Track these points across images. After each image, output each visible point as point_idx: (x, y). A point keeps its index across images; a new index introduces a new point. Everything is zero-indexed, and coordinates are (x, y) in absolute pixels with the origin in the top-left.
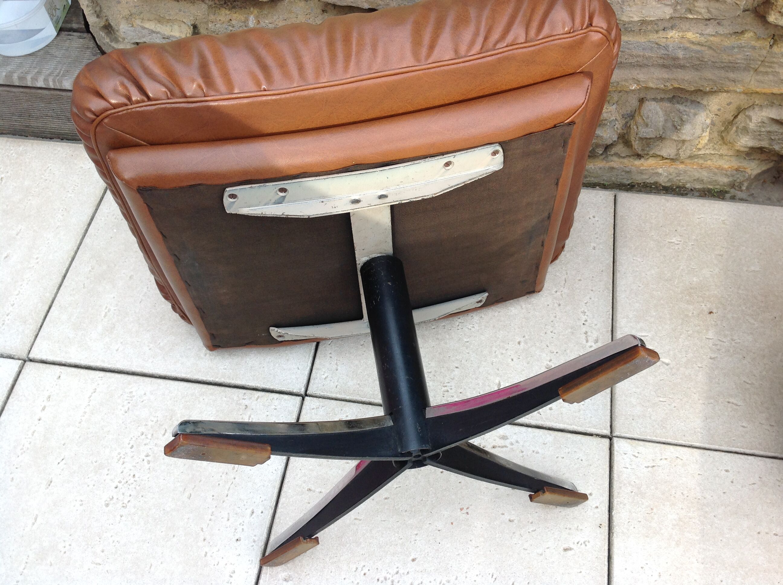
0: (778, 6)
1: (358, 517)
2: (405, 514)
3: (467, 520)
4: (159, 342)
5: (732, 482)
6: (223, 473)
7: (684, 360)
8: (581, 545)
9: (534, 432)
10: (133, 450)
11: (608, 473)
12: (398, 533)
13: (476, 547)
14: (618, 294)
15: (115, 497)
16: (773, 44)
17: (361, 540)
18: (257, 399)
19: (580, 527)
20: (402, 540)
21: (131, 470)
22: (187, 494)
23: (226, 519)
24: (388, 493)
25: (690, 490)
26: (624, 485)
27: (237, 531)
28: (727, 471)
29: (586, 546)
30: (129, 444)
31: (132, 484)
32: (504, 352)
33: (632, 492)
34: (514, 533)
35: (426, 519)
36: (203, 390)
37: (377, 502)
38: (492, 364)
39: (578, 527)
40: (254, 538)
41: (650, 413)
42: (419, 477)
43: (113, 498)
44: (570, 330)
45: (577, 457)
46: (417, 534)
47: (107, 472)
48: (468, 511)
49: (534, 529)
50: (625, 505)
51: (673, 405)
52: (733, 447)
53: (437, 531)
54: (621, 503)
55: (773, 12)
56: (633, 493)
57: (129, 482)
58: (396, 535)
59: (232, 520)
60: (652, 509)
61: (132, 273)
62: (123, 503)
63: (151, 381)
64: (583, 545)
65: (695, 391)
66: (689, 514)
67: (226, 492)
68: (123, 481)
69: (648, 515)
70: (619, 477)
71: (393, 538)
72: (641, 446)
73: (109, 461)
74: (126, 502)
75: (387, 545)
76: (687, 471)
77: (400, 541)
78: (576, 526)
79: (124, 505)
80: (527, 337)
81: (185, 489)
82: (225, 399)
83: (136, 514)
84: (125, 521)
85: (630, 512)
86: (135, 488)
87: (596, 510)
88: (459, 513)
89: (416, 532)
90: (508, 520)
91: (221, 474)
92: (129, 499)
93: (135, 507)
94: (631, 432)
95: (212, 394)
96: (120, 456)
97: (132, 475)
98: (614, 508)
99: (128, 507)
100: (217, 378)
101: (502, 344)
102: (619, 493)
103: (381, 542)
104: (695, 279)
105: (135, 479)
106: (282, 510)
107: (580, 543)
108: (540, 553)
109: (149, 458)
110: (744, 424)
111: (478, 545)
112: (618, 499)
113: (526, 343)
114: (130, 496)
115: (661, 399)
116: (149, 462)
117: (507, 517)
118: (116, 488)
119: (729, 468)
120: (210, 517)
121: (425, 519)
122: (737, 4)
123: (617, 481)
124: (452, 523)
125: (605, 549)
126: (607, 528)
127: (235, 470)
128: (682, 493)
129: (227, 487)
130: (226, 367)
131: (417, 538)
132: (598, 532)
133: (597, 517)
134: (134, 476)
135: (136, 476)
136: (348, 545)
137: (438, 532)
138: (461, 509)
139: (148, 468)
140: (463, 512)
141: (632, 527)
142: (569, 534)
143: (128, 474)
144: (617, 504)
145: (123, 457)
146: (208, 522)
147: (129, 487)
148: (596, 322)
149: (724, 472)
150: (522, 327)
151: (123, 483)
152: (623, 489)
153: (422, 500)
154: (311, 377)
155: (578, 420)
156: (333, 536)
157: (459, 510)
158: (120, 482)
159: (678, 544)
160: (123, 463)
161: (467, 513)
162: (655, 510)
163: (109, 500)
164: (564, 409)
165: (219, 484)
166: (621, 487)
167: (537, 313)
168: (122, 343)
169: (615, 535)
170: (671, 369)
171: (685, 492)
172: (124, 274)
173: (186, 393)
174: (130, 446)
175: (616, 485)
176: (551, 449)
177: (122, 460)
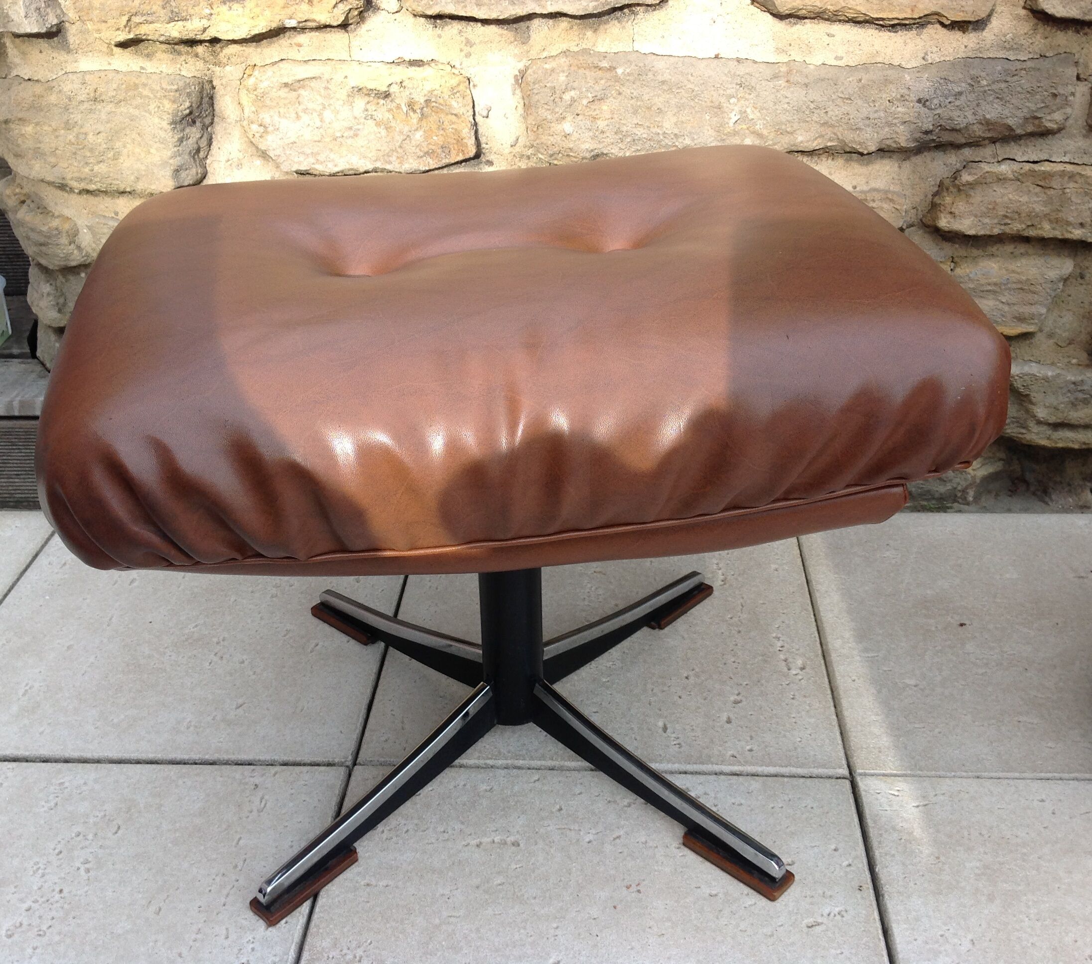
0: (947, 205)
1: (454, 914)
2: (533, 901)
3: (640, 900)
4: (111, 718)
5: (1053, 813)
6: (217, 875)
7: (939, 678)
8: (835, 916)
9: (730, 780)
10: (60, 856)
11: (856, 820)
12: (525, 928)
13: (660, 936)
14: (822, 614)
15: (25, 923)
16: (955, 267)
17: (461, 944)
18: (274, 775)
19: (828, 893)
20: (532, 938)
21: (56, 883)
22: (153, 908)
23: (223, 937)
24: (502, 877)
25: (991, 828)
26: (886, 831)
27: (242, 951)
28: (1043, 801)
29: (843, 916)
30: (55, 849)
31: (57, 902)
32: (666, 688)
33: (901, 839)
34: (720, 911)
35: (571, 905)
36: (184, 771)
37: (484, 891)
38: (650, 704)
39: (824, 893)
40: (274, 958)
41: (904, 743)
42: (552, 851)
43: (21, 924)
44: (760, 658)
45: (804, 805)
46: (557, 928)
47: (14, 890)
48: (639, 888)
49: (753, 903)
50: (893, 856)
51: (937, 730)
52: (1041, 772)
53: (591, 920)
54: (886, 854)
55: (942, 215)
56: (903, 841)
57: (52, 900)
58: (522, 931)
59: (233, 936)
60: (938, 858)
61: (72, 643)
62: (40, 930)
63: (97, 767)
64: (838, 917)
65: (965, 712)
66: (998, 859)
67: (223, 900)
68: (41, 900)
69: (933, 866)
70: (875, 822)
71: (516, 937)
72: (900, 781)
73: (19, 875)
74: (44, 928)
75: (507, 946)
76: (979, 806)
77: (530, 940)
78: (821, 892)
79: (41, 933)
80: (697, 670)
81: (150, 902)
82: (221, 779)
83: (62, 944)
84: (42, 954)
85: (904, 864)
86: (62, 908)
87: (848, 869)
88: (625, 891)
89: (555, 925)
90: (707, 895)
91: (214, 877)
92: (50, 923)
93: (60, 933)
94: (880, 767)
95: (198, 775)
96: (38, 866)
97: (58, 889)
98: (877, 862)
99: (48, 934)
100: (208, 753)
101: (660, 680)
102: (880, 842)
103: (497, 944)
104: (928, 592)
105: (62, 895)
106: (322, 915)
107: (832, 915)
108: (769, 933)
109: (87, 866)
110: (1050, 744)
111: (663, 932)
112: (881, 850)
113: (697, 676)
114: (53, 918)
115: (916, 726)
116: (88, 871)
117: (706, 891)
118: (28, 910)
119: (1044, 797)
120: (194, 936)
121: (569, 906)
122: (897, 209)
123: (873, 827)
124: (615, 907)
125: (874, 919)
126: (872, 891)
127: (238, 869)
128: (980, 834)
129: (225, 892)
130: (221, 740)
131: (558, 932)
132: (859, 896)
133: (852, 877)
134: (61, 891)
135: (65, 891)
136: (439, 954)
137: (593, 922)
138: (628, 887)
139: (86, 878)
140: (631, 890)
141: (911, 884)
142: (812, 904)
143: (52, 888)
144: (881, 856)
145: (42, 867)
146: (191, 943)
147: (50, 906)
148: (797, 647)
149: (1036, 803)
150: (688, 659)
151: (40, 902)
152: (885, 836)
153: (560, 881)
154: (364, 741)
155: (796, 760)
156: (413, 943)
157: (625, 889)
158: (36, 901)
159: (991, 898)
160: (43, 876)
161: (639, 891)
162: (942, 859)
163: (12, 928)
164: (772, 749)
165: (210, 891)
166: (881, 835)
167: (708, 643)
168: (49, 724)
169: (886, 897)
170: (922, 690)
171: (984, 832)
172: (59, 644)
173: (155, 777)
174: (57, 851)
175: (872, 833)
176: (760, 798)
177: (40, 871)
